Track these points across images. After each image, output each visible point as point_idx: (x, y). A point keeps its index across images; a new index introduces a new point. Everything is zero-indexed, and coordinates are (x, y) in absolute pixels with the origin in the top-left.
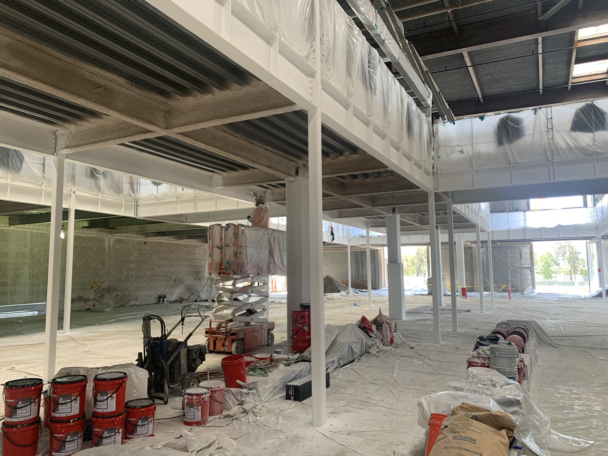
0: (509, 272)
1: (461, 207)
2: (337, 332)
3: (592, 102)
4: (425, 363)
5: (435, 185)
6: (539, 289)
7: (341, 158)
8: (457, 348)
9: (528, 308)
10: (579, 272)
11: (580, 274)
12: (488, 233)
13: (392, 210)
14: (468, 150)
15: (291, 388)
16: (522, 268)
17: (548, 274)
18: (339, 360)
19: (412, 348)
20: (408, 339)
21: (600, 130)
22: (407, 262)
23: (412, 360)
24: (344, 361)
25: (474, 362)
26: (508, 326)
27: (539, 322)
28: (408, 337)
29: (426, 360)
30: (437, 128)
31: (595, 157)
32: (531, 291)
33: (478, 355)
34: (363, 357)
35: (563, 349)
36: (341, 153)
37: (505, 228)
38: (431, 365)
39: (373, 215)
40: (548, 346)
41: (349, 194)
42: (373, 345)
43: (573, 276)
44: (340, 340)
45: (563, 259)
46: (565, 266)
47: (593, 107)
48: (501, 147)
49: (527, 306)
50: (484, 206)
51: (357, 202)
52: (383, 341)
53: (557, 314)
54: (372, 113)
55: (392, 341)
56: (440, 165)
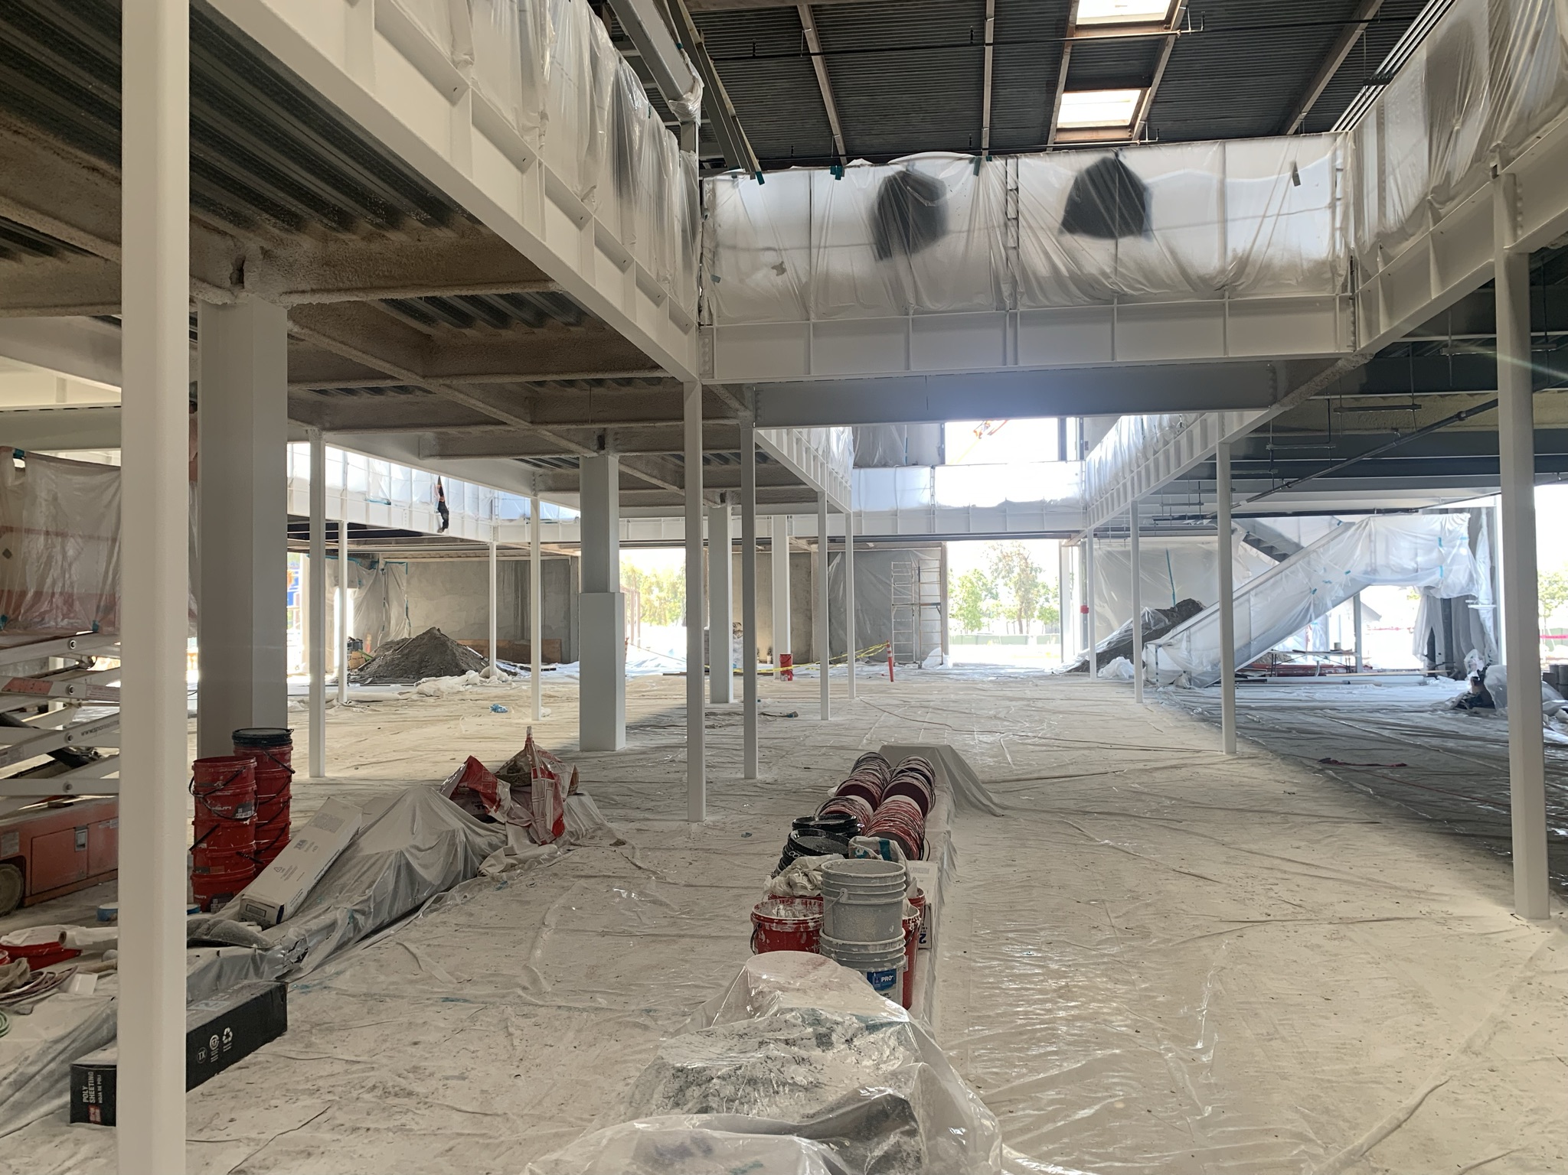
0: (893, 614)
1: (779, 438)
2: (357, 822)
3: (1117, 155)
4: (646, 895)
5: (705, 362)
6: (959, 654)
7: (396, 237)
8: (748, 835)
9: (932, 704)
10: (1036, 613)
11: (1039, 617)
12: (848, 516)
13: (596, 442)
14: (796, 263)
15: (91, 1078)
16: (920, 605)
17: (974, 618)
18: (358, 916)
19: (620, 843)
20: (616, 812)
21: (1131, 233)
22: (661, 589)
23: (610, 887)
24: (376, 915)
25: (771, 921)
26: (884, 766)
27: (957, 742)
28: (616, 805)
29: (652, 887)
30: (713, 191)
31: (1115, 305)
32: (939, 660)
33: (788, 890)
34: (453, 891)
35: (1015, 820)
36: (391, 218)
37: (886, 506)
38: (662, 904)
39: (544, 453)
40: (981, 813)
41: (449, 376)
42: (494, 848)
43: (1024, 621)
44: (368, 847)
45: (1006, 585)
46: (1009, 599)
47: (1118, 169)
48: (885, 262)
49: (930, 697)
50: (839, 439)
51: (482, 405)
52: (531, 830)
53: (996, 717)
54: (471, 54)
55: (559, 827)
56: (718, 304)
